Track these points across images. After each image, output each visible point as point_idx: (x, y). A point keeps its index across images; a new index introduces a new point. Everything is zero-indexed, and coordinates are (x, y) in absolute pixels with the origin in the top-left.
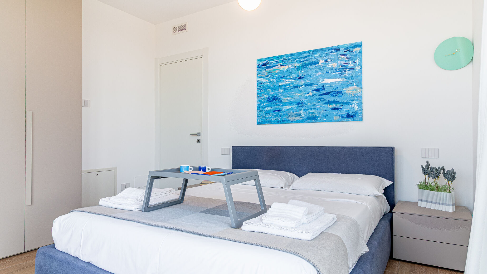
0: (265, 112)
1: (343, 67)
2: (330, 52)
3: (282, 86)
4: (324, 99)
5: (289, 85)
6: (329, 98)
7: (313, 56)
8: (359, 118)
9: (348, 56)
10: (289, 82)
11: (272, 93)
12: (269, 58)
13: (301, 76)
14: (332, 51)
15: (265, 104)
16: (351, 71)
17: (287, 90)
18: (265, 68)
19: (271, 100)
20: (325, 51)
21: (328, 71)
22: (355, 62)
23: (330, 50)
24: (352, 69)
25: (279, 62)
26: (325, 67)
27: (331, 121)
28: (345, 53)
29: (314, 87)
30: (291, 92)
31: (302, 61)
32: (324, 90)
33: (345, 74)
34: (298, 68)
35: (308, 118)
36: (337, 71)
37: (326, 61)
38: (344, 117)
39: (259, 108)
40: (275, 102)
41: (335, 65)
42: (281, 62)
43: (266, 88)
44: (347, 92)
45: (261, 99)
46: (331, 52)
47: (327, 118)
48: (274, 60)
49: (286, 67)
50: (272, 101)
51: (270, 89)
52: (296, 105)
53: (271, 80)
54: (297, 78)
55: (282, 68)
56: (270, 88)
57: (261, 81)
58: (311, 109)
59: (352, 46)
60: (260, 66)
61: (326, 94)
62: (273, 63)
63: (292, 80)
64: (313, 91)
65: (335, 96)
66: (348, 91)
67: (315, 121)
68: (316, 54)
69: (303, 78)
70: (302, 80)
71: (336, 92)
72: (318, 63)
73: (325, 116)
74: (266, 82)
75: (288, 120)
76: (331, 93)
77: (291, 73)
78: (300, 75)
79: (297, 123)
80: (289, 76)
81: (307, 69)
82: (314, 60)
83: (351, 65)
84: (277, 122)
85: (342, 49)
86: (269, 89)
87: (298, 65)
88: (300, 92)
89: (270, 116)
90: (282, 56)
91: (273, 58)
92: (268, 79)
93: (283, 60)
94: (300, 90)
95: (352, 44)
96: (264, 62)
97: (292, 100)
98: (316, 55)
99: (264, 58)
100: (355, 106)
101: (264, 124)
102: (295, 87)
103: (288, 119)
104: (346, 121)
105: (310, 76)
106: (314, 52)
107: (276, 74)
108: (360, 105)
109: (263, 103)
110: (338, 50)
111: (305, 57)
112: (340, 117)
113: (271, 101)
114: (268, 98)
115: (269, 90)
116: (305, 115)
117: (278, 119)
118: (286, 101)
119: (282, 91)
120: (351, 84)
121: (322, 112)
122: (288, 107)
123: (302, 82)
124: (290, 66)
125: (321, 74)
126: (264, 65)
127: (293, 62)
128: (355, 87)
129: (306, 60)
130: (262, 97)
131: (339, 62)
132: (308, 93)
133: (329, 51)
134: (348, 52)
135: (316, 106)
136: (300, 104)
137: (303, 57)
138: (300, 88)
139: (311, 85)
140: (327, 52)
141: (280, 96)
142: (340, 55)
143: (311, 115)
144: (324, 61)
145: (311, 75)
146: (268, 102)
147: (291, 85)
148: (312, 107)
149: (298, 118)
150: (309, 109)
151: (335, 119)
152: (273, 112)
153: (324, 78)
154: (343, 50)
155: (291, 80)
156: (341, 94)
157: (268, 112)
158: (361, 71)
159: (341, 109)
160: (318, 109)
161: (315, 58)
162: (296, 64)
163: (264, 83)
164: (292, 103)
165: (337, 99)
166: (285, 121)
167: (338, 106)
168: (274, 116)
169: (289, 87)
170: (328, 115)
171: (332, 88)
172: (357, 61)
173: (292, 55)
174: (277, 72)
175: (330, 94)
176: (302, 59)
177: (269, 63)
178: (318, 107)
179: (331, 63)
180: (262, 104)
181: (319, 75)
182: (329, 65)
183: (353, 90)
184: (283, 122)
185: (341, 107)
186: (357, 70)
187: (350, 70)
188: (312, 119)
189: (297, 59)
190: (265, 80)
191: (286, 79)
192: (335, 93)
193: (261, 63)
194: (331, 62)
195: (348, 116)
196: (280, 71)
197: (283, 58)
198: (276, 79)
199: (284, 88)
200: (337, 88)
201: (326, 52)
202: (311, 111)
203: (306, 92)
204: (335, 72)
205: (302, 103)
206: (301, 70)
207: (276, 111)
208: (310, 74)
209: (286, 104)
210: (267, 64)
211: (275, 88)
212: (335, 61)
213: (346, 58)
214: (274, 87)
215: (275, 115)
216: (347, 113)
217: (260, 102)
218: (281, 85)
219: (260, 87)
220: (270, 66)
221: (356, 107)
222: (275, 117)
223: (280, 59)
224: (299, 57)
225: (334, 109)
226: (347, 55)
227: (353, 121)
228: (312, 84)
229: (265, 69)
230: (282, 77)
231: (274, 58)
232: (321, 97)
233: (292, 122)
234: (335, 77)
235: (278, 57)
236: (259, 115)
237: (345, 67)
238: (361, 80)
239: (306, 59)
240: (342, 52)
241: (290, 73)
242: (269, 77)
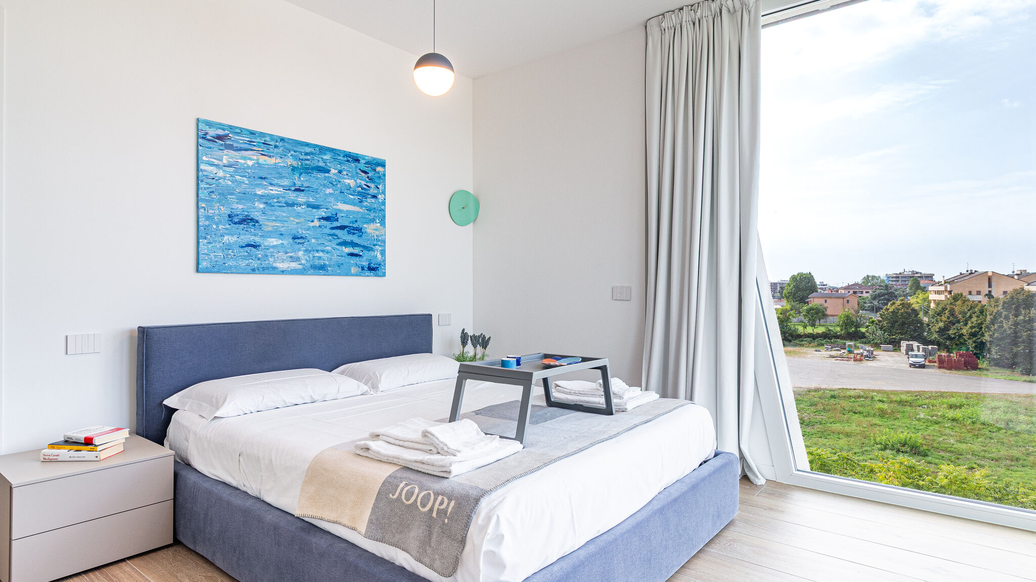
0: (221, 245)
1: (363, 191)
2: (345, 159)
3: (262, 196)
4: (337, 236)
5: (276, 197)
6: (344, 235)
7: (320, 156)
8: (383, 272)
9: (369, 175)
10: (277, 192)
11: (240, 207)
12: (231, 126)
13: (299, 187)
14: (349, 159)
15: (221, 227)
16: (373, 200)
17: (273, 206)
18: (222, 145)
19: (236, 220)
20: (339, 155)
21: (343, 191)
22: (378, 188)
23: (346, 156)
24: (374, 197)
25: (254, 144)
26: (340, 182)
27: (347, 275)
28: (365, 169)
29: (322, 213)
30: (283, 213)
31: (302, 160)
32: (338, 221)
33: (367, 201)
34: (294, 169)
35: (311, 266)
36: (356, 195)
37: (340, 172)
38: (364, 270)
39: (207, 234)
40: (245, 226)
41: (351, 182)
42: (259, 147)
43: (224, 194)
44: (369, 231)
45: (211, 215)
46: (348, 161)
47: (340, 270)
48: (244, 136)
49: (272, 161)
50: (240, 223)
51: (233, 197)
52: (291, 240)
53: (238, 177)
54: (293, 188)
55: (263, 160)
56: (235, 193)
57: (213, 174)
58: (317, 251)
59: (375, 161)
60: (208, 137)
61: (341, 229)
62: (241, 142)
63: (284, 189)
64: (320, 218)
65: (354, 234)
66: (370, 229)
67: (324, 272)
68: (325, 154)
69: (303, 191)
70: (302, 194)
71: (355, 229)
72: (328, 171)
73: (339, 266)
74: (225, 179)
75: (275, 268)
76: (347, 229)
77: (281, 177)
78: (298, 183)
79: (293, 274)
80: (276, 180)
81: (311, 176)
82: (321, 164)
83: (373, 191)
84: (252, 270)
85: (362, 161)
86: (231, 197)
87: (295, 164)
88: (298, 215)
89: (235, 255)
90: (262, 135)
91: (242, 131)
92: (231, 173)
93: (264, 143)
94: (298, 213)
95: (374, 159)
96: (221, 132)
97: (282, 229)
98: (325, 157)
99: (220, 124)
100: (378, 254)
101: (219, 272)
102: (288, 205)
103: (274, 265)
104: (368, 276)
105: (316, 191)
106: (323, 150)
107: (249, 167)
108: (383, 253)
109: (217, 224)
110: (357, 160)
111: (306, 154)
112: (360, 269)
113: (235, 223)
114: (229, 216)
115: (233, 199)
116: (307, 260)
117: (255, 264)
118: (270, 229)
119: (262, 206)
120: (373, 221)
121: (335, 258)
122: (274, 241)
123: (301, 198)
124: (279, 160)
125: (333, 192)
126: (219, 137)
127: (285, 155)
128: (378, 225)
129: (308, 160)
130: (213, 210)
131: (358, 181)
132: (313, 221)
133: (344, 157)
134: (370, 169)
135: (325, 247)
136: (298, 238)
137: (303, 151)
138: (299, 208)
139: (317, 207)
140: (341, 158)
141: (256, 215)
142: (360, 169)
143: (317, 262)
144: (337, 171)
145: (317, 189)
146: (230, 225)
147: (281, 199)
148: (319, 248)
149: (294, 265)
150: (313, 251)
151: (352, 271)
152: (242, 247)
153: (337, 200)
154: (364, 164)
155: (281, 189)
156: (361, 232)
157: (228, 247)
158: (384, 203)
159: (360, 256)
160: (328, 252)
161: (324, 162)
162: (290, 161)
163: (220, 179)
164: (282, 235)
165: (355, 239)
166: (268, 268)
167: (356, 250)
168: (244, 256)
169: (277, 202)
170: (343, 264)
171: (350, 220)
172: (380, 187)
173: (282, 139)
174: (250, 163)
175: (345, 230)
176: (301, 154)
177: (232, 139)
178: (327, 248)
179: (348, 179)
180: (215, 227)
181: (330, 194)
182: (345, 180)
183: (376, 230)
184: (263, 270)
185: (361, 254)
186: (380, 201)
187: (372, 198)
188: (319, 269)
189: (293, 153)
190: (221, 174)
191: (271, 184)
192: (353, 230)
193: (212, 132)
194: (346, 177)
195: (371, 269)
196: (258, 163)
197: (263, 139)
198: (250, 179)
199: (267, 200)
200: (356, 221)
201: (339, 158)
202: (317, 255)
203: (309, 219)
204: (353, 195)
205: (302, 238)
206: (300, 175)
207: (248, 245)
208: (315, 186)
209: (269, 234)
210: (226, 139)
211: (245, 196)
212: (352, 177)
213: (368, 177)
214: (244, 193)
215: (246, 254)
216: (369, 264)
217: (207, 220)
218: (259, 193)
219: (208, 186)
220: (235, 145)
221: (379, 256)
222: (245, 258)
223: (258, 140)
224: (295, 149)
225: (352, 255)
226: (368, 173)
227: (376, 276)
228: (318, 205)
229: (221, 148)
230: (261, 178)
231: (244, 132)
232: (334, 231)
233: (283, 272)
234: (352, 203)
235: (252, 133)
236: (206, 251)
237: (366, 192)
238: (384, 217)
239: (309, 157)
240: (362, 166)
241: (279, 173)
242: (232, 169)
